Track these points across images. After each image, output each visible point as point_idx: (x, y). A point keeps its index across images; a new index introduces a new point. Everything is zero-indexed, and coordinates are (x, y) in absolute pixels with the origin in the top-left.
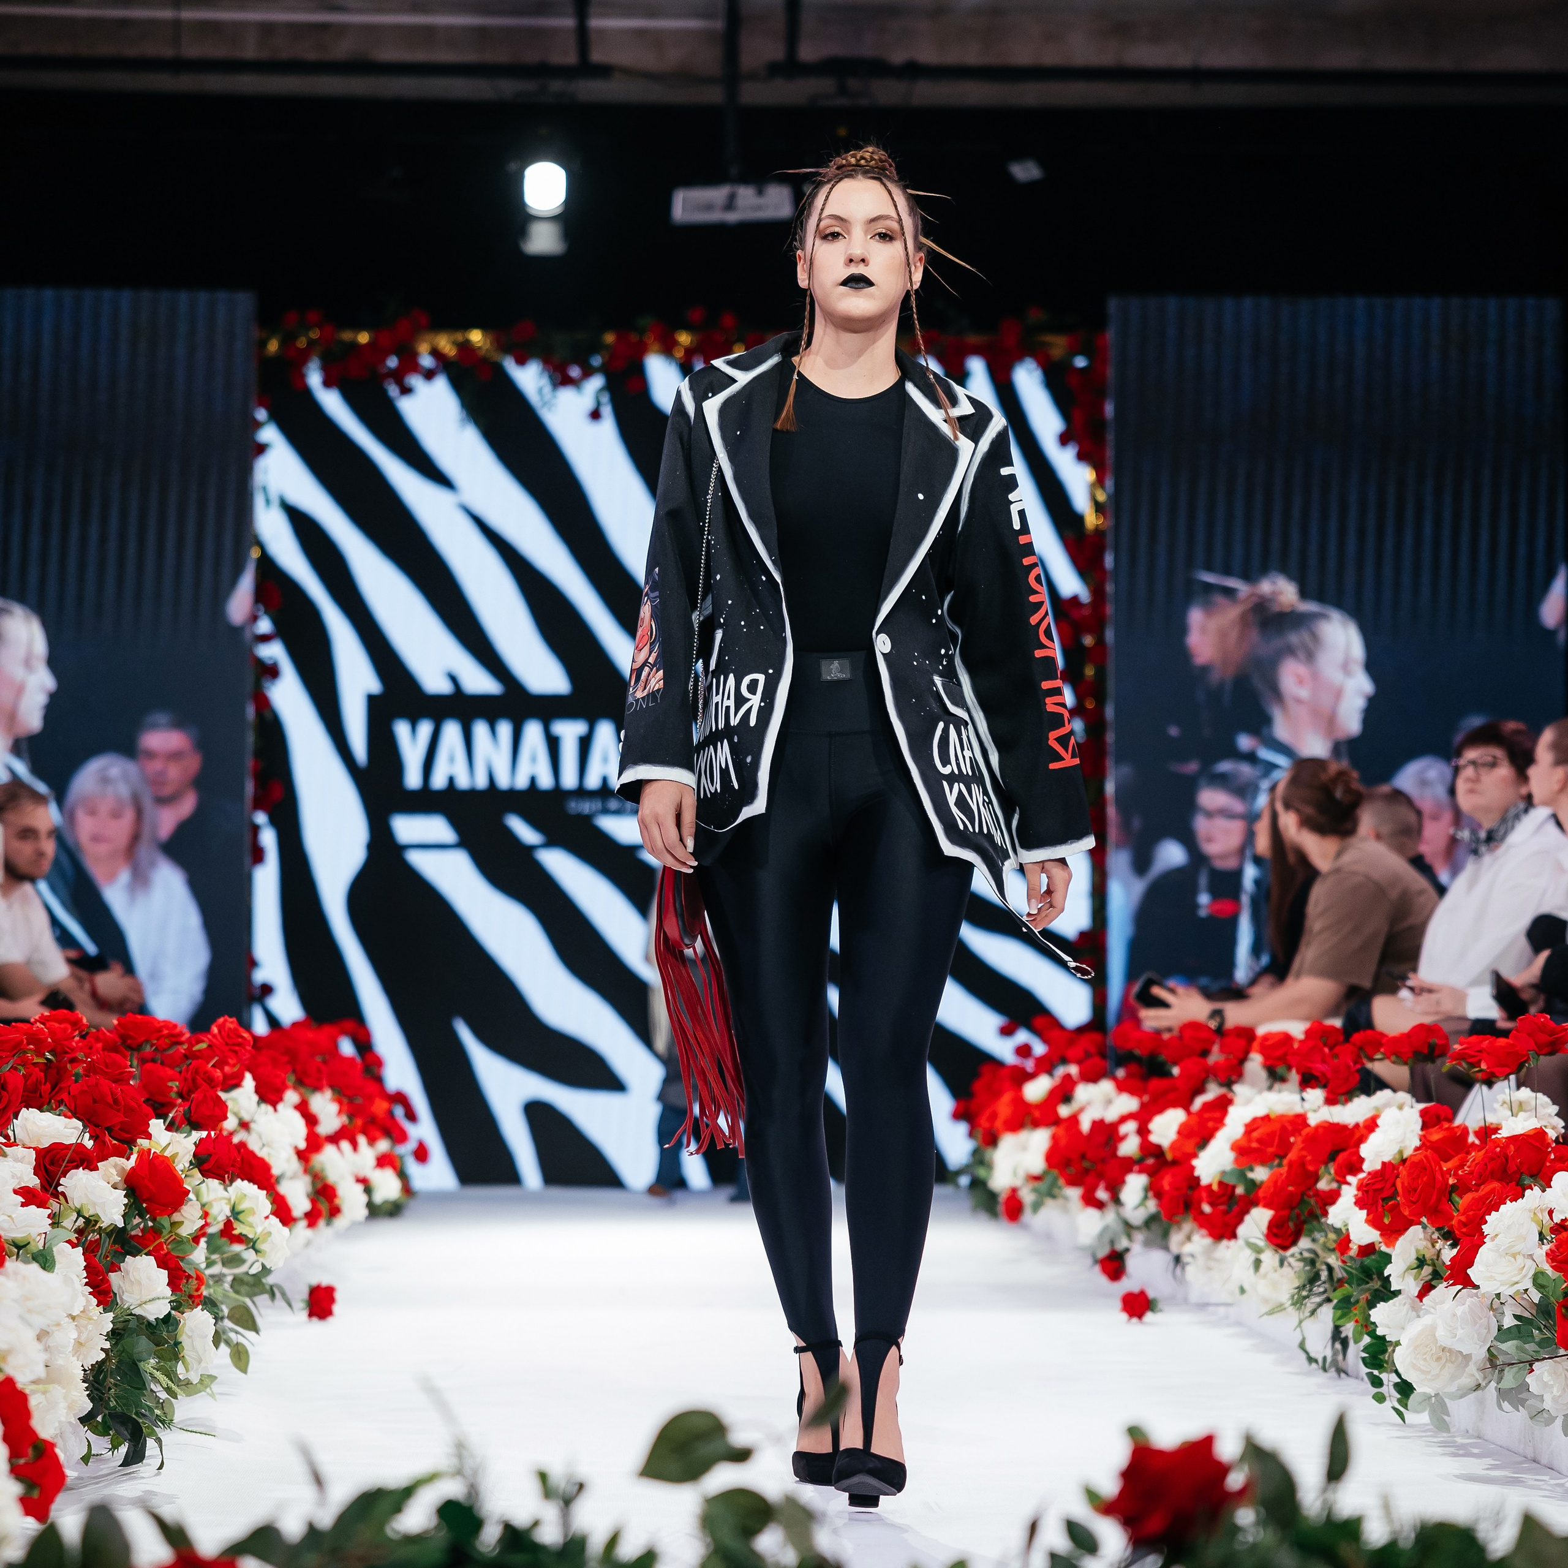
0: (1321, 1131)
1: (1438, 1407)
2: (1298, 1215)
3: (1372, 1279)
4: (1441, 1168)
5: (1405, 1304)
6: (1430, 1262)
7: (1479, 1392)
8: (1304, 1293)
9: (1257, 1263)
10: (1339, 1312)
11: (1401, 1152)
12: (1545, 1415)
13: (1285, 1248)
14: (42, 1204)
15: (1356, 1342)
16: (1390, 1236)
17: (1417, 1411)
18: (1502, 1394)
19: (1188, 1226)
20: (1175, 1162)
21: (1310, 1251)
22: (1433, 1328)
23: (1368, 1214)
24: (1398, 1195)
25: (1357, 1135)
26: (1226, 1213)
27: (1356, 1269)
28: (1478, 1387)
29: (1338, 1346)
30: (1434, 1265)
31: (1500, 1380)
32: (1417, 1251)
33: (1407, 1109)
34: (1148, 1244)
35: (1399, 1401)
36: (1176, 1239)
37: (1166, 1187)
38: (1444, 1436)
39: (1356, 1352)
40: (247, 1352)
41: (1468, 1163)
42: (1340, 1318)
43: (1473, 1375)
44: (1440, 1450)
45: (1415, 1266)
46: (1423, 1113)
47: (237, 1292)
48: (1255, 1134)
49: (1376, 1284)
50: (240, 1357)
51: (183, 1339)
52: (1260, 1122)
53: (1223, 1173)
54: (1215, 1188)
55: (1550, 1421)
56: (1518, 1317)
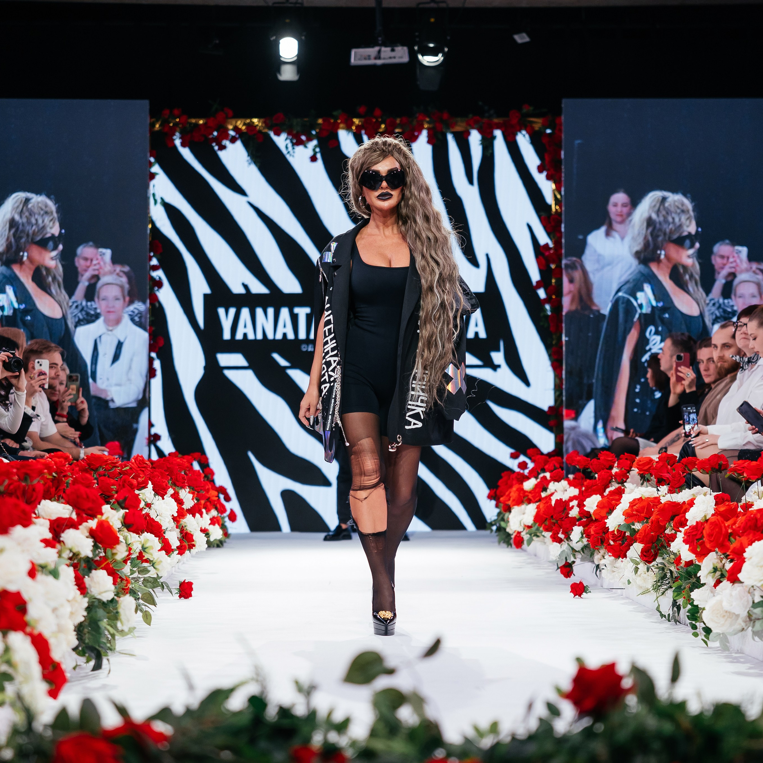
0: (667, 505)
1: (724, 639)
2: (656, 546)
3: (692, 578)
4: (724, 525)
5: (707, 590)
6: (719, 570)
7: (743, 632)
8: (659, 584)
9: (636, 570)
10: (676, 594)
11: (705, 516)
13: (650, 562)
14: (53, 547)
15: (684, 608)
16: (700, 557)
17: (713, 641)
18: (755, 633)
19: (602, 551)
20: (596, 520)
21: (661, 563)
22: (721, 602)
23: (690, 547)
24: (704, 537)
25: (684, 508)
26: (621, 545)
27: (684, 573)
28: (743, 629)
29: (675, 609)
30: (721, 571)
31: (753, 627)
32: (713, 564)
33: (708, 495)
34: (583, 559)
35: (705, 636)
36: (597, 557)
37: (592, 533)
38: (726, 653)
39: (684, 613)
40: (150, 615)
41: (738, 523)
42: (676, 596)
43: (740, 624)
44: (725, 660)
45: (712, 571)
46: (716, 497)
47: (145, 586)
48: (635, 507)
49: (694, 580)
50: (147, 618)
51: (120, 610)
52: (637, 501)
53: (619, 525)
54: (616, 533)
56: (761, 596)
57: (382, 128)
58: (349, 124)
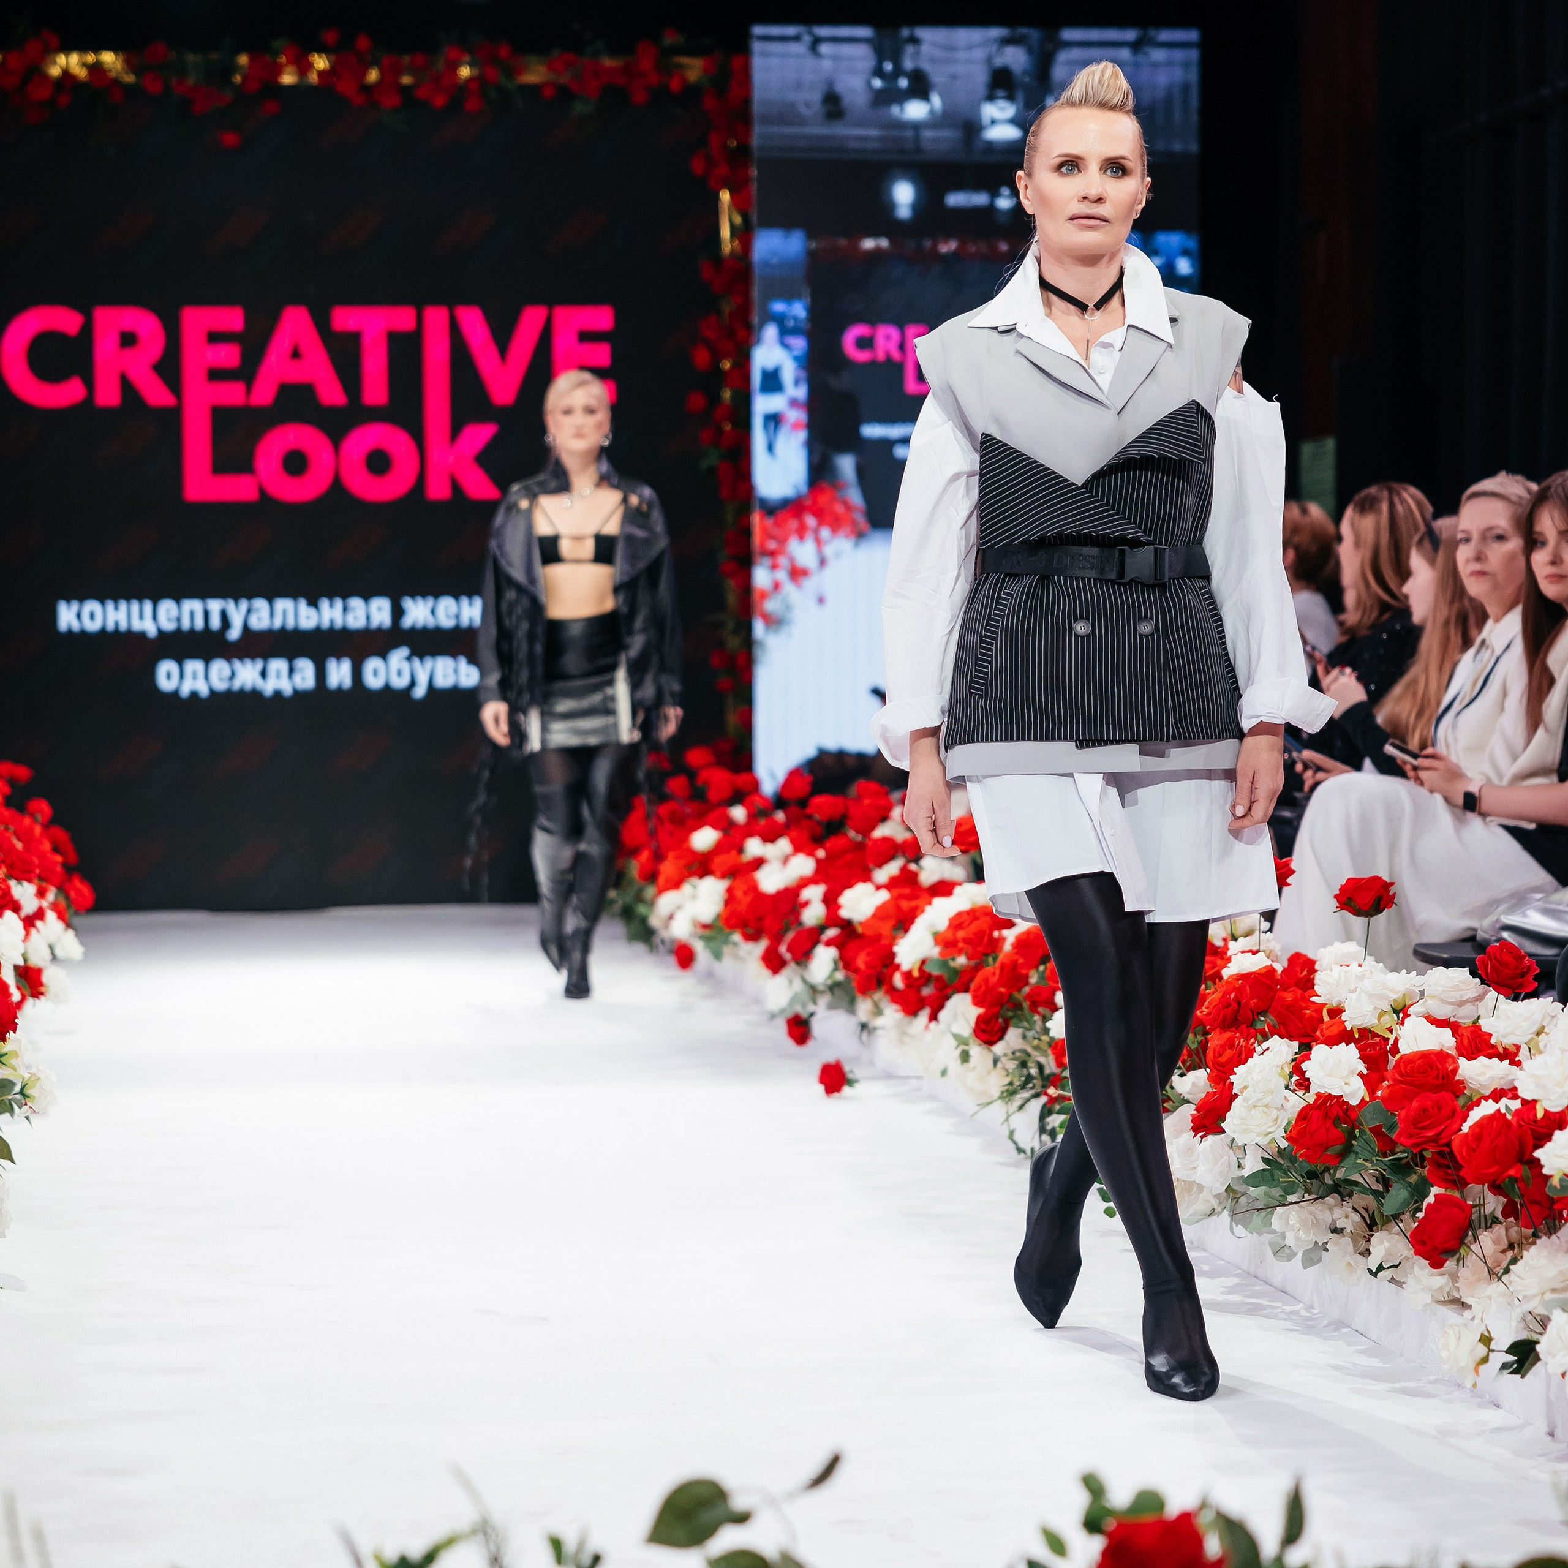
7: (1214, 1218)
9: (965, 1057)
12: (1287, 1250)
13: (994, 1043)
18: (1235, 1219)
19: (878, 997)
20: (868, 939)
21: (1020, 1049)
28: (1212, 1212)
31: (1234, 1209)
34: (831, 1007)
36: (864, 1007)
37: (860, 964)
41: (1206, 1003)
43: (1209, 1202)
48: (961, 931)
52: (965, 917)
53: (924, 962)
54: (916, 974)
55: (1291, 1256)
56: (1265, 1160)
57: (373, 75)
58: (304, 67)
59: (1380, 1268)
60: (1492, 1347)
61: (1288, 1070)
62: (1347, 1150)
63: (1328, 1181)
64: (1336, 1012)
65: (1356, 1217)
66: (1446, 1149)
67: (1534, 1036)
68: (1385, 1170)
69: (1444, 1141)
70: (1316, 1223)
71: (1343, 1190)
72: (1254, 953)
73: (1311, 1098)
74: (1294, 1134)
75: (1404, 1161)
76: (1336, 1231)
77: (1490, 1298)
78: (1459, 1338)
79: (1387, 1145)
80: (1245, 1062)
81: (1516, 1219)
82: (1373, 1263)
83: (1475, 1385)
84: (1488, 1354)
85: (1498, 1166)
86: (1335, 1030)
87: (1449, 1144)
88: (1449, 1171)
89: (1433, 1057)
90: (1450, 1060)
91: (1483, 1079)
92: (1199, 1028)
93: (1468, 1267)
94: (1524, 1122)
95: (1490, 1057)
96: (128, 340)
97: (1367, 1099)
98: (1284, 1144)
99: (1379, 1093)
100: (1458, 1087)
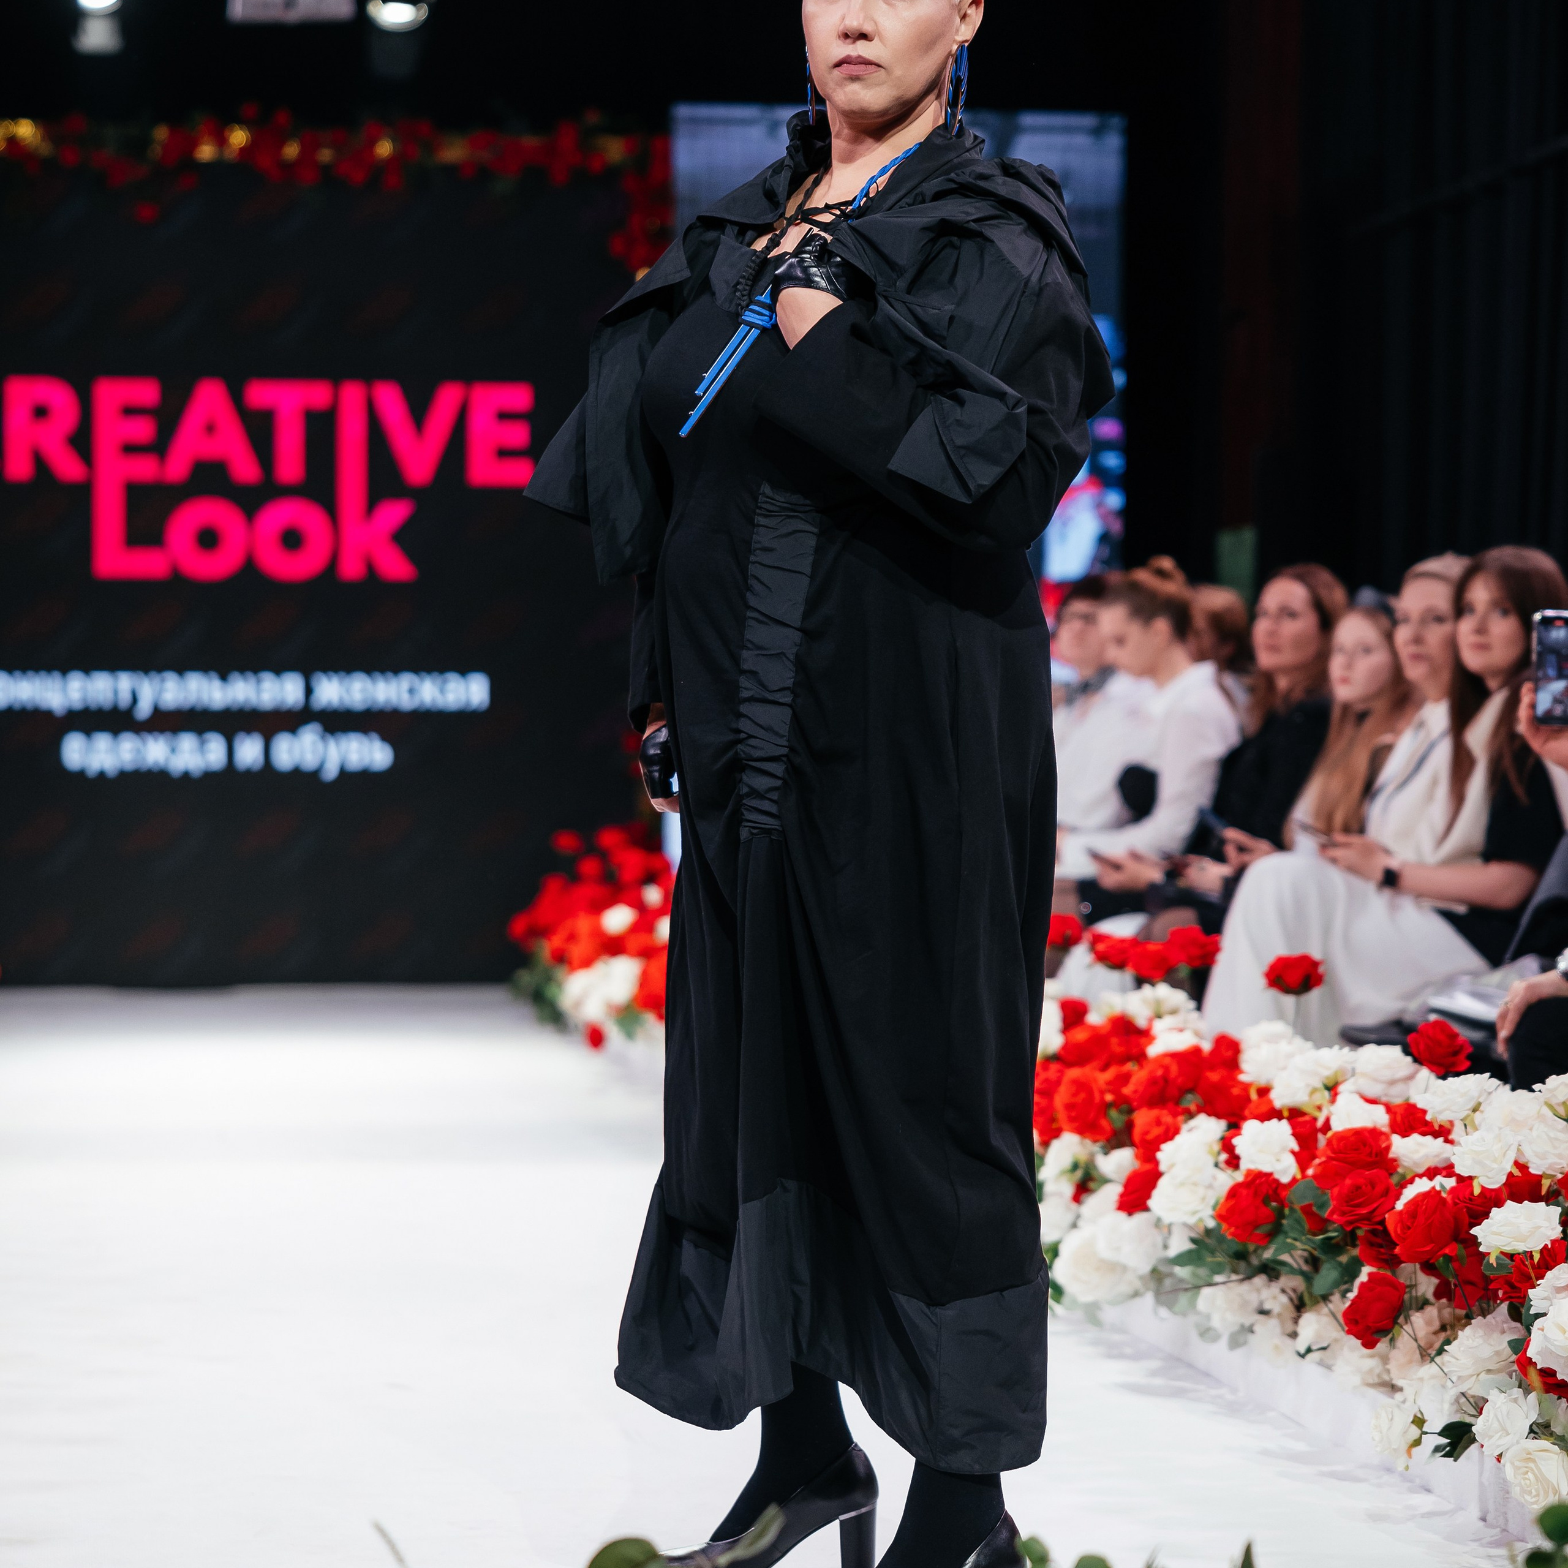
5: (1060, 1206)
6: (1082, 1166)
12: (1212, 1333)
18: (1159, 1300)
22: (1093, 1239)
32: (1072, 1155)
38: (1094, 1332)
43: (1133, 1284)
45: (1069, 1170)
55: (1216, 1338)
56: (1193, 1241)
57: (292, 151)
58: (221, 141)
59: (1309, 1350)
60: (1424, 1429)
61: (1217, 1147)
62: (1276, 1231)
63: (1255, 1261)
64: (1264, 1092)
65: (1284, 1299)
66: (1380, 1228)
67: (1470, 1112)
68: (1315, 1249)
69: (1378, 1219)
70: (1244, 1304)
71: (1271, 1271)
72: (1181, 1030)
73: (1239, 1177)
74: (1224, 1213)
75: (1334, 1241)
76: (1263, 1312)
77: (1421, 1379)
78: (1392, 1419)
79: (1318, 1224)
80: (1171, 1138)
81: (1449, 1300)
82: (1301, 1345)
83: (1407, 1468)
84: (1421, 1437)
85: (1434, 1245)
86: (1264, 1109)
87: (1383, 1222)
88: (1382, 1250)
89: (1367, 1134)
90: (1383, 1137)
91: (1416, 1157)
92: (1124, 1107)
93: (1399, 1348)
94: (1459, 1199)
95: (1424, 1134)
96: (41, 412)
97: (1299, 1176)
98: (1211, 1224)
99: (1310, 1172)
100: (1391, 1165)
